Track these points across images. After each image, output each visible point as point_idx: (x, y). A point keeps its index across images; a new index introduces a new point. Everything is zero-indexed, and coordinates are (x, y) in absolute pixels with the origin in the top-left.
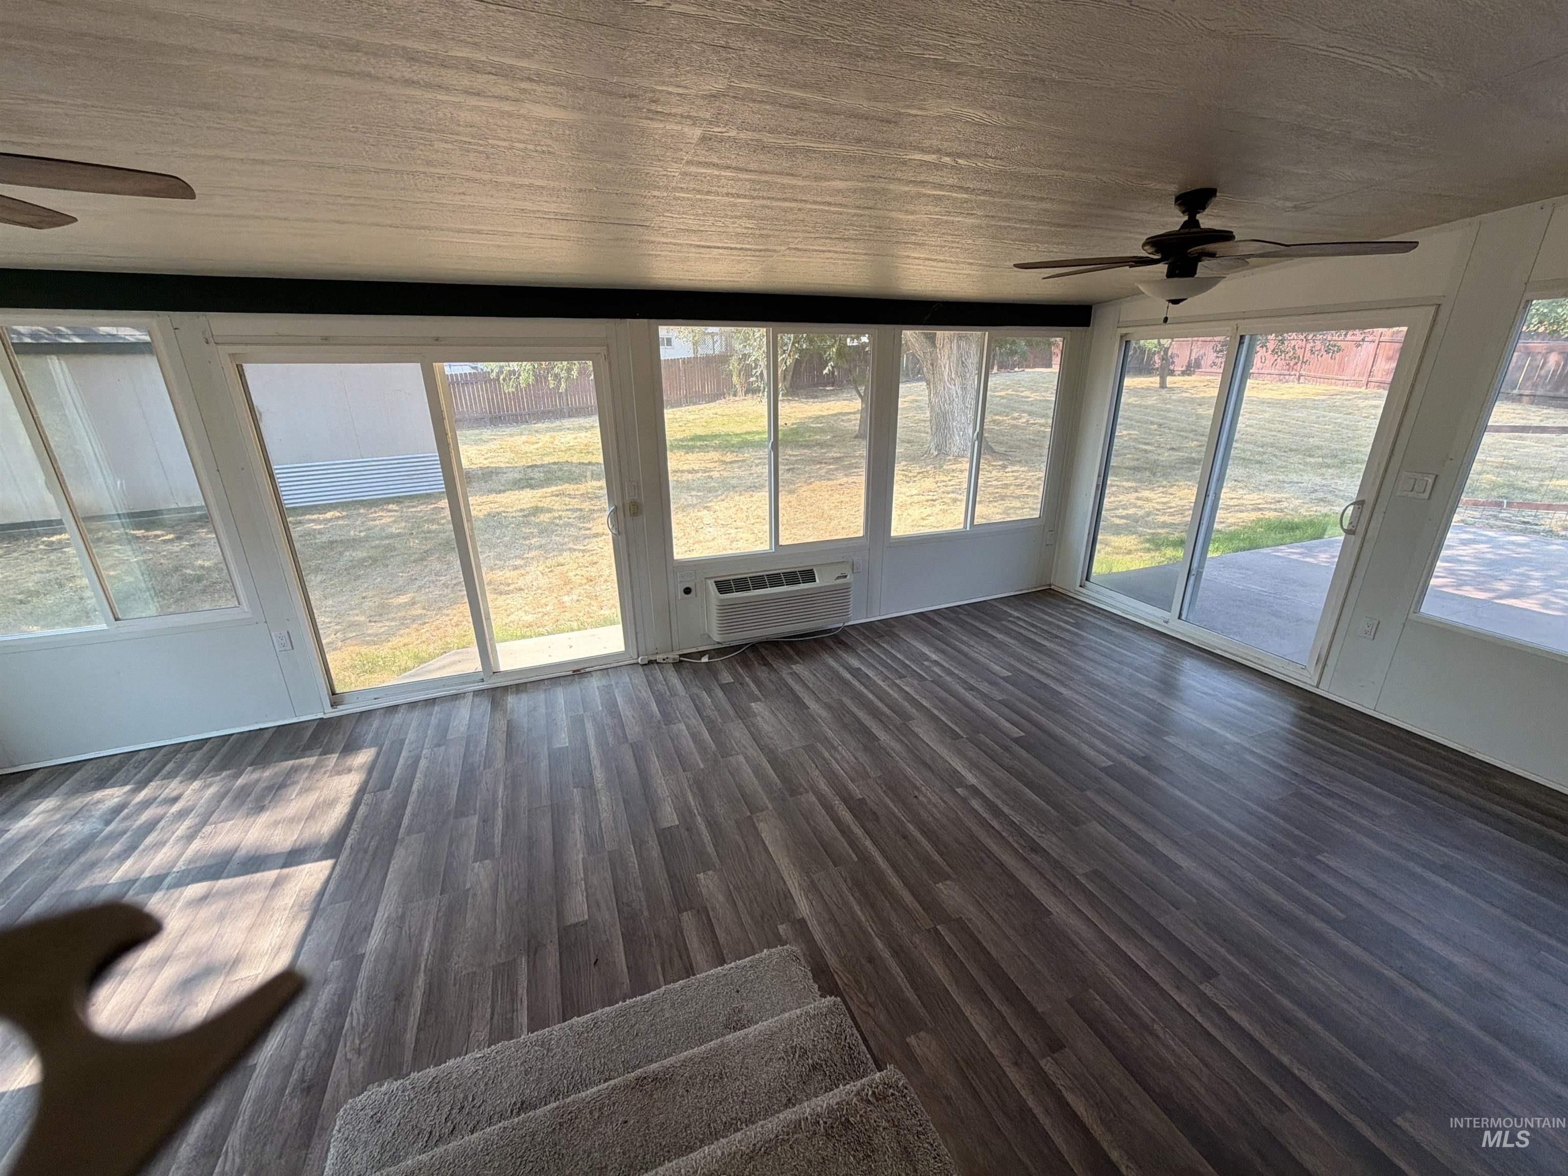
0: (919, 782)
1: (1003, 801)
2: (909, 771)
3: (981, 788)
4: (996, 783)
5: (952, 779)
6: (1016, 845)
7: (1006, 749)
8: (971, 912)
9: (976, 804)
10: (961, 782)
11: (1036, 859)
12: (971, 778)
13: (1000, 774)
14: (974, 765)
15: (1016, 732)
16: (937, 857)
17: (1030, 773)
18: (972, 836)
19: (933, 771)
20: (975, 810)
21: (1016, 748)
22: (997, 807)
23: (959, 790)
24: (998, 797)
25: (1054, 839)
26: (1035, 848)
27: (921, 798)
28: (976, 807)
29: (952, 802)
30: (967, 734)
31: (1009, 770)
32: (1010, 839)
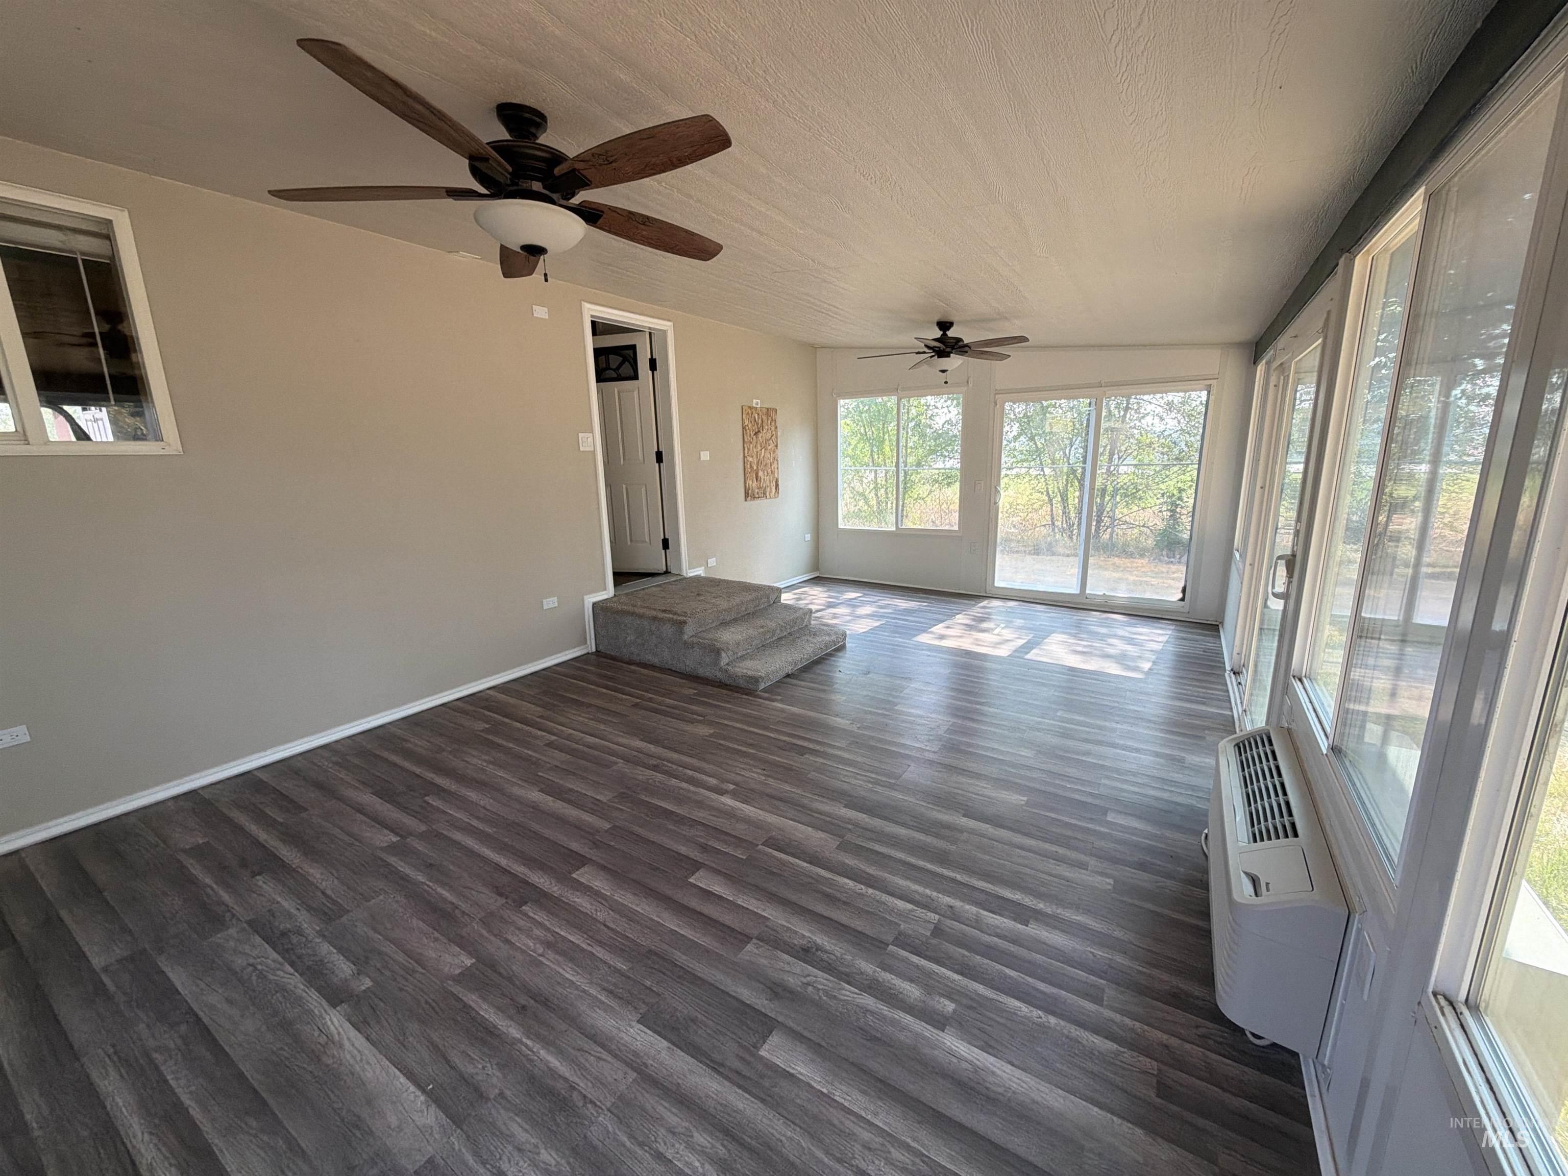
0: (771, 781)
1: (689, 791)
2: (787, 787)
3: (714, 796)
4: (700, 804)
5: (744, 793)
6: (670, 765)
7: (705, 848)
8: (689, 728)
9: (713, 781)
10: (734, 795)
11: (653, 762)
12: (727, 801)
13: (700, 815)
14: (730, 814)
15: (701, 879)
16: (722, 742)
17: (671, 827)
18: (704, 760)
19: (767, 795)
20: (710, 776)
21: (695, 854)
22: (694, 785)
23: (732, 787)
24: (694, 792)
25: (640, 777)
26: (655, 768)
27: (759, 771)
28: (711, 779)
29: (732, 776)
30: (759, 851)
31: (694, 823)
32: (675, 767)
